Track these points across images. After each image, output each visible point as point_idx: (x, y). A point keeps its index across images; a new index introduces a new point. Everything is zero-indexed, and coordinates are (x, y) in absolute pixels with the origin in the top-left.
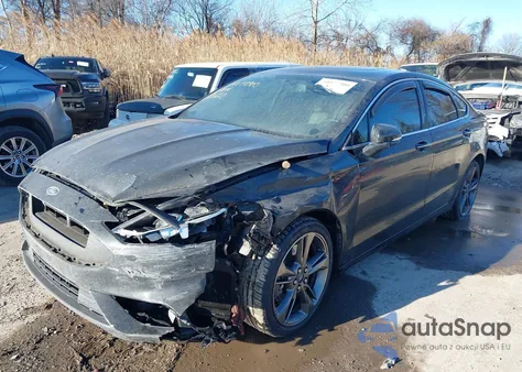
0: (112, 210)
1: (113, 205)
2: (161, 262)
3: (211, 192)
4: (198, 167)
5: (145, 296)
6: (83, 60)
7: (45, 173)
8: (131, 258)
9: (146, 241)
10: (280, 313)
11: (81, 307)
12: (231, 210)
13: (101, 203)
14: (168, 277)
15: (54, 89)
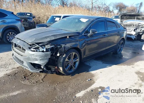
0: (30, 45)
1: (30, 44)
2: (39, 55)
3: (51, 42)
4: (48, 37)
5: (36, 62)
6: (29, 13)
7: (17, 38)
8: (34, 55)
9: (37, 51)
10: (66, 69)
11: (24, 66)
12: (55, 46)
13: (28, 44)
14: (41, 58)
15: (21, 21)
